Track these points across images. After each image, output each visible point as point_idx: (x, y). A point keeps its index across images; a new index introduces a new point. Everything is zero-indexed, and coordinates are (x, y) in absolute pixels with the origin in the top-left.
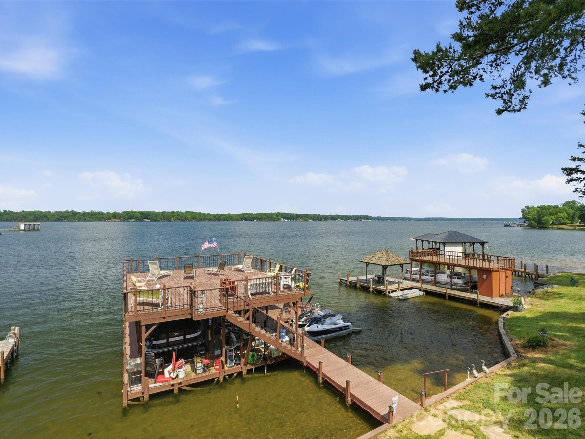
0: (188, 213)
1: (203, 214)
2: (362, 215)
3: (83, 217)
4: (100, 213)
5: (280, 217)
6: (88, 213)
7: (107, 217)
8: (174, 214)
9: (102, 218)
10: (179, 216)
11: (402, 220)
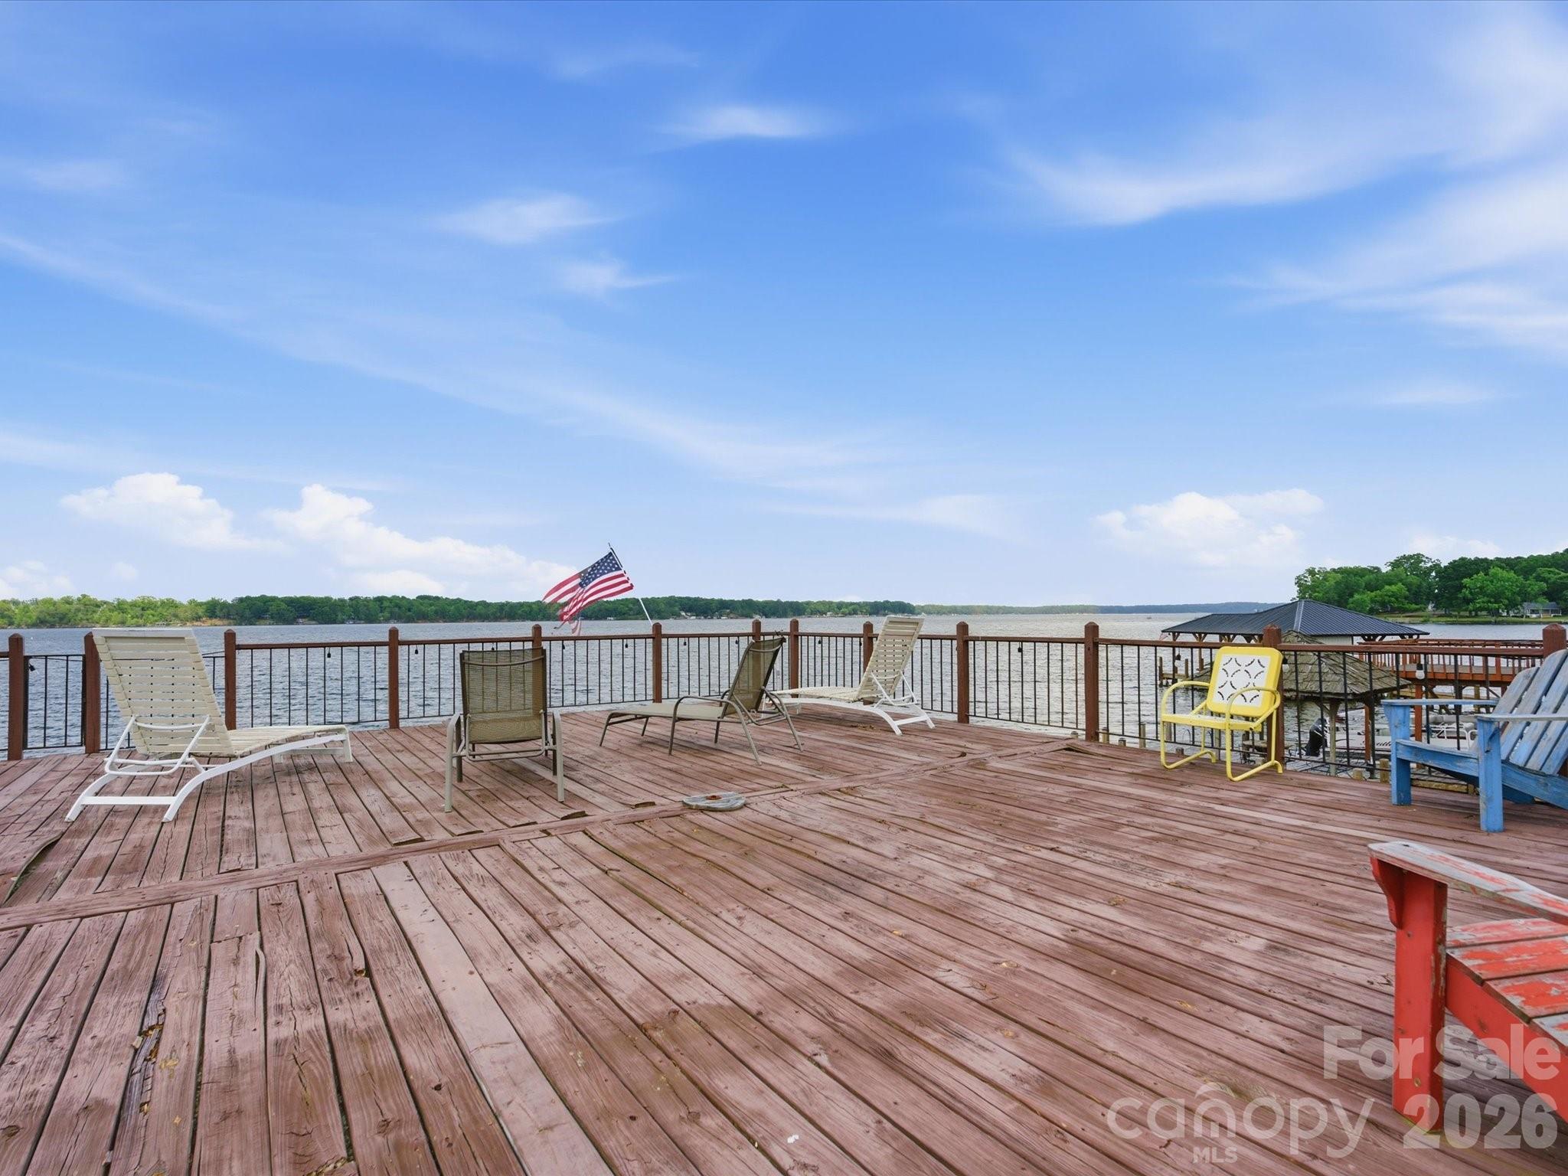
0: (426, 601)
1: (466, 602)
2: (887, 602)
3: (116, 616)
4: (170, 604)
5: (677, 609)
6: (134, 605)
7: (189, 614)
8: (386, 604)
9: (176, 616)
10: (400, 608)
11: (987, 613)
